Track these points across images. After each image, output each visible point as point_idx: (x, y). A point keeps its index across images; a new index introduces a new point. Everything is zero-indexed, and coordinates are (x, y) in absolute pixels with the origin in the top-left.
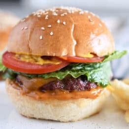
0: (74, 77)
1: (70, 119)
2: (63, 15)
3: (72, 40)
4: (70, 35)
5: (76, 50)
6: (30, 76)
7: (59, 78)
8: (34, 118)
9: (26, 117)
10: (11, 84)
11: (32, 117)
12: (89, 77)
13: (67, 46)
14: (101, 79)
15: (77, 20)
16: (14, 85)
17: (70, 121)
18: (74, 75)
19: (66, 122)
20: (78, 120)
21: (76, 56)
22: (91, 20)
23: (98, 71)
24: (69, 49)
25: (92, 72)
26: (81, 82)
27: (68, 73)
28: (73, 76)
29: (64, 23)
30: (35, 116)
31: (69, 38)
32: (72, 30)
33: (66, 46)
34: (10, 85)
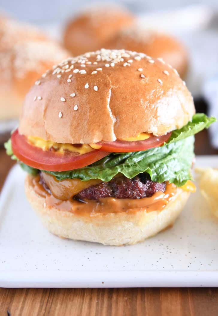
0: (128, 177)
1: (125, 242)
2: (95, 72)
3: (108, 115)
4: (105, 107)
5: (116, 132)
6: (59, 176)
7: (103, 180)
8: (69, 239)
9: (57, 236)
10: (33, 186)
11: (67, 237)
12: (153, 175)
13: (101, 127)
14: (175, 173)
15: (117, 81)
16: (36, 187)
17: (124, 245)
18: (127, 173)
19: (120, 246)
20: (139, 242)
21: (118, 141)
22: (143, 76)
23: (168, 161)
24: (105, 132)
25: (157, 165)
26: (140, 184)
27: (119, 170)
28: (126, 175)
29: (96, 88)
30: (70, 237)
31: (105, 113)
32: (108, 100)
33: (99, 126)
34: (31, 188)
